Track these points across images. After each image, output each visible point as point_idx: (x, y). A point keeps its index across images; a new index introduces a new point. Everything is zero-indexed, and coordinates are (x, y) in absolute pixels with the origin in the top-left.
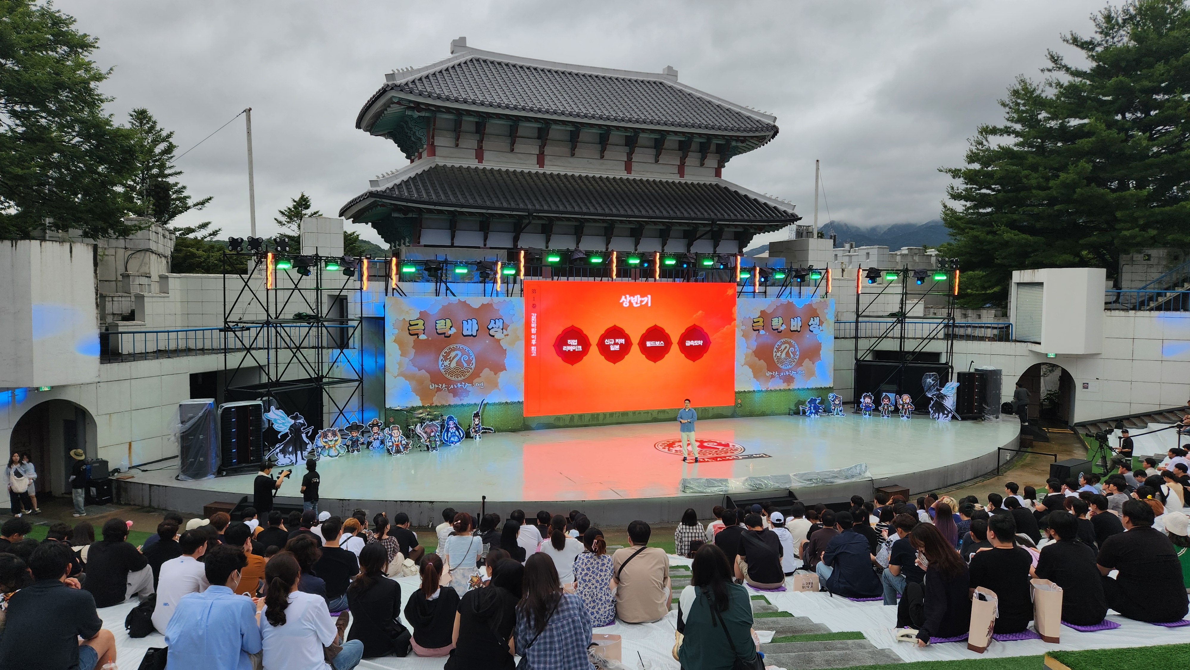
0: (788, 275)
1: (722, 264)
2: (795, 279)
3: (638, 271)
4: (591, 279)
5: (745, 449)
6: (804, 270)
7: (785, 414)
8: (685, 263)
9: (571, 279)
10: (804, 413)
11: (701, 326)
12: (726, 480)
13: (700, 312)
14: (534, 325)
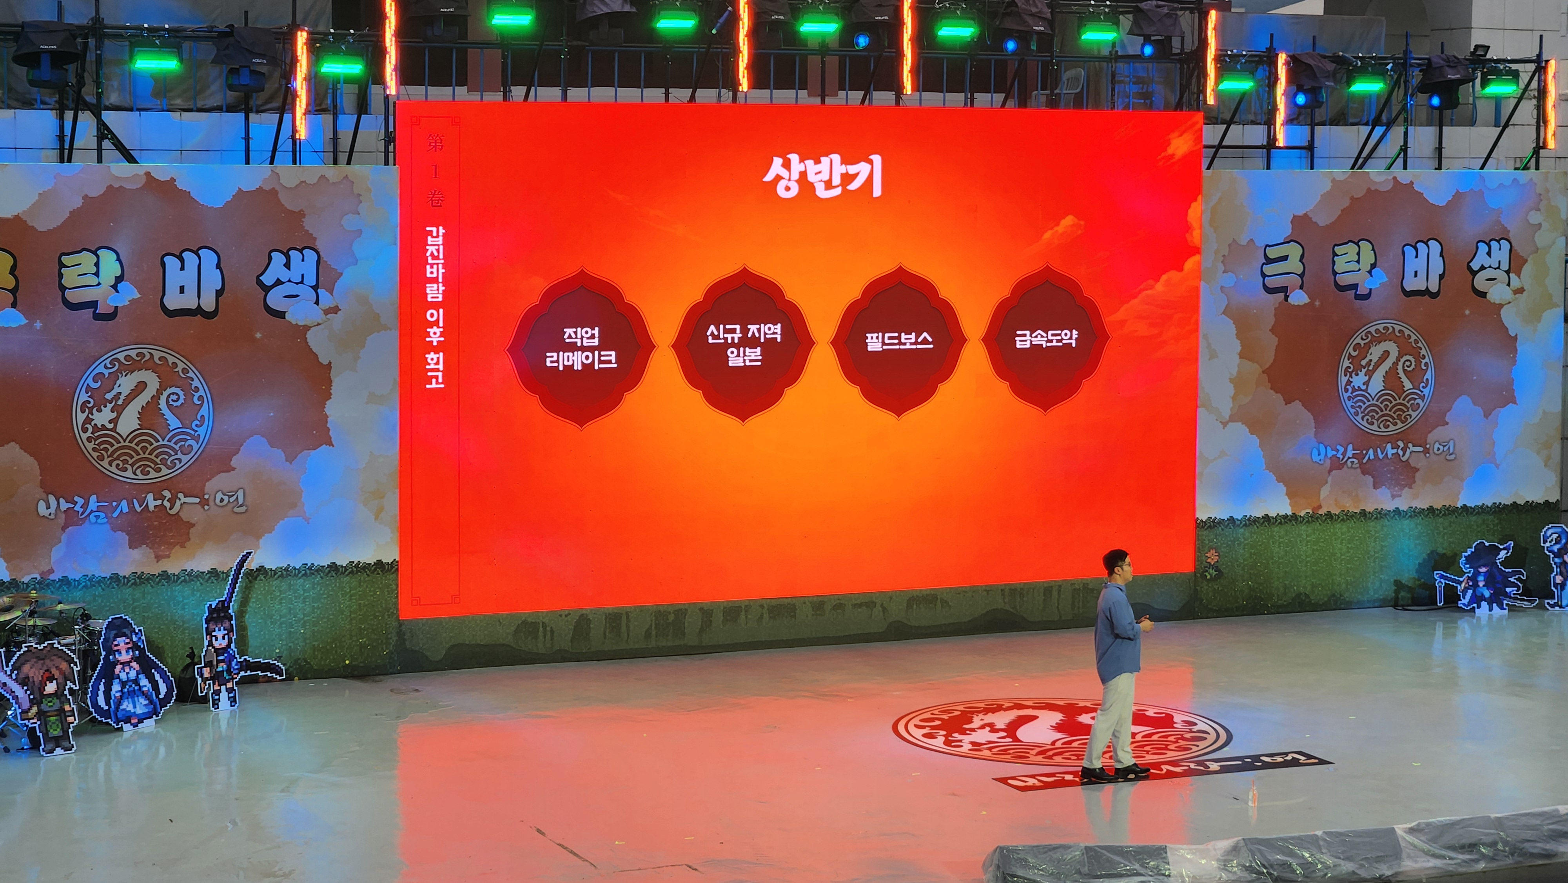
0: (1397, 83)
1: (1147, 40)
2: (1422, 97)
3: (833, 62)
4: (655, 95)
5: (1230, 737)
6: (1453, 63)
7: (1383, 604)
8: (1009, 34)
9: (577, 94)
10: (1452, 598)
11: (1072, 274)
12: (1160, 853)
13: (1068, 221)
14: (435, 270)
